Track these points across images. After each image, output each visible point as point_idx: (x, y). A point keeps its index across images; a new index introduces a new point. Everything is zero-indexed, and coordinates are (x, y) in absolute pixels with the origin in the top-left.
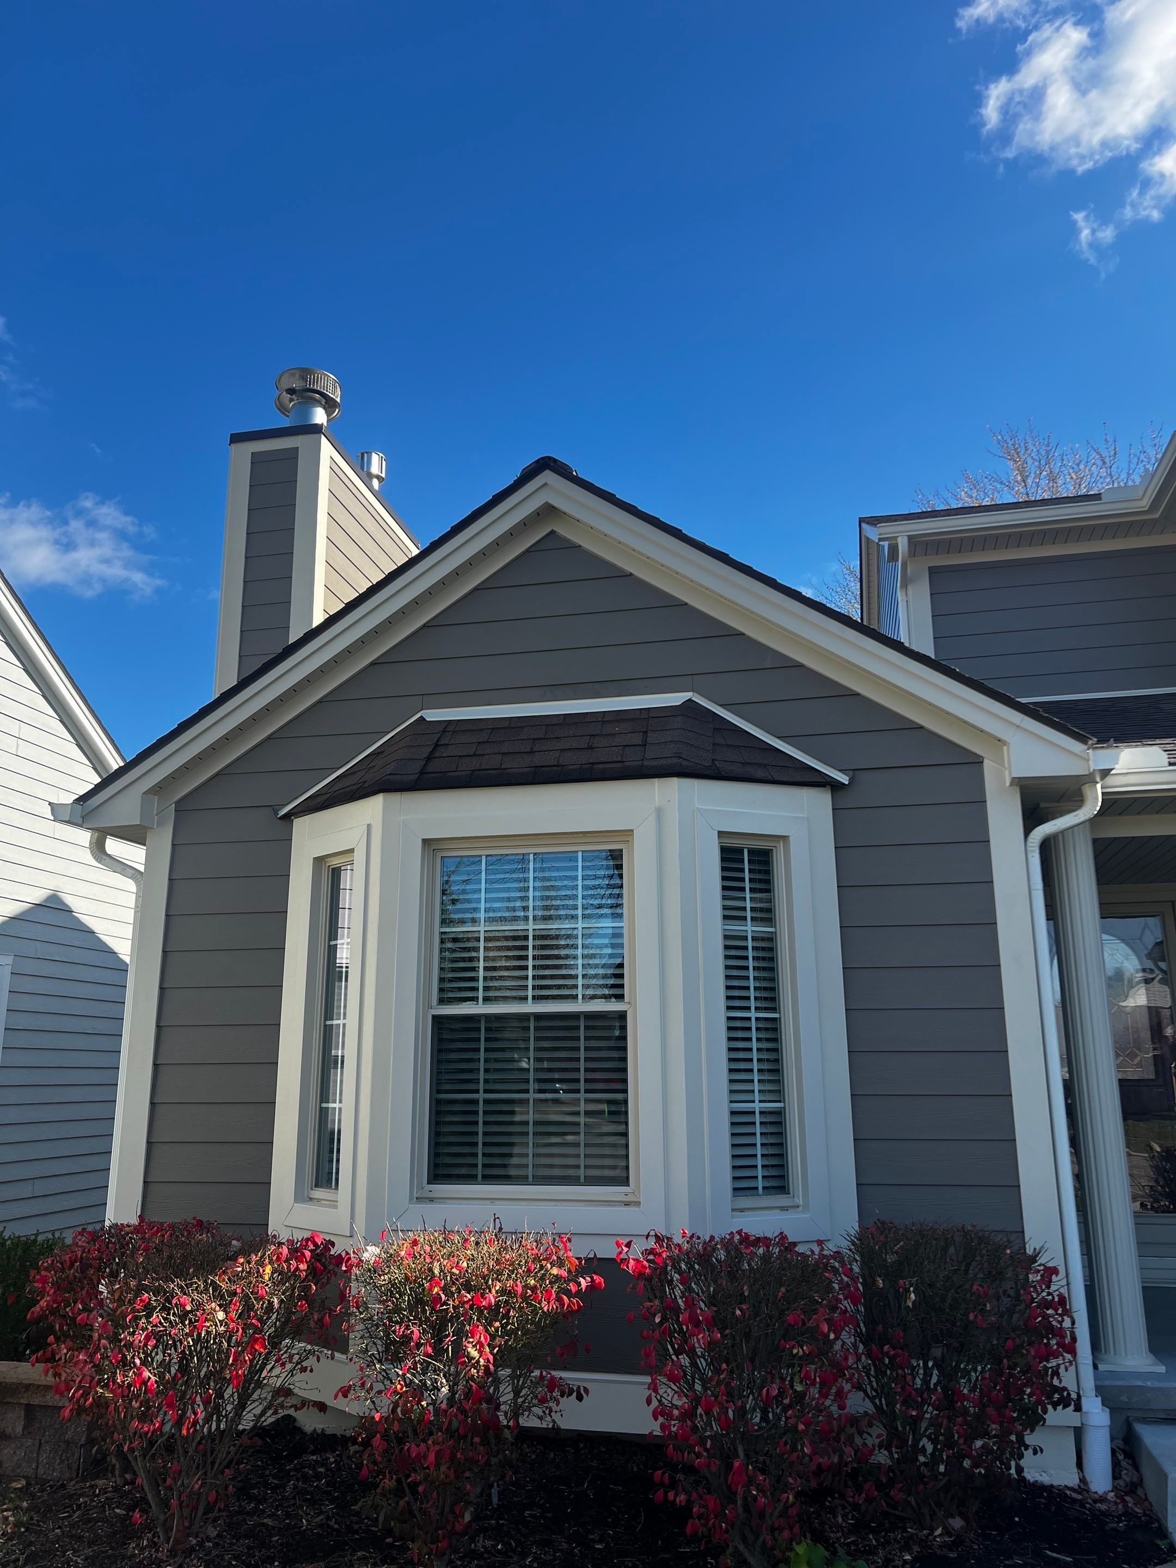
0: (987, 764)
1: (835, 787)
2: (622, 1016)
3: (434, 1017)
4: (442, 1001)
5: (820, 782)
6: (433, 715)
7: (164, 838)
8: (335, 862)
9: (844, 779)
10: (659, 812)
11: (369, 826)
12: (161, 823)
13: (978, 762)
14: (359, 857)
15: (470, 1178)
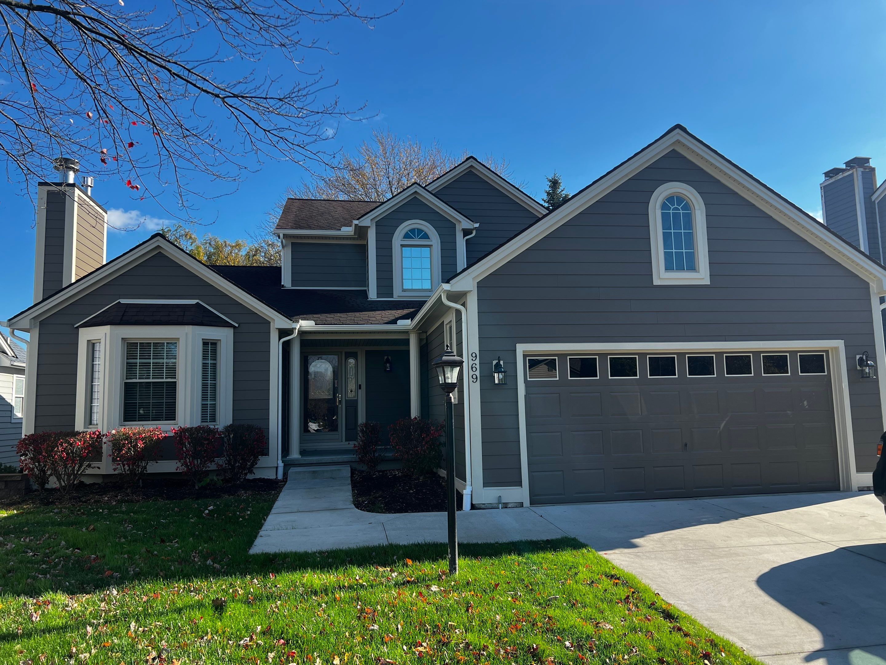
0: (271, 323)
1: (234, 327)
2: (175, 382)
3: (125, 383)
4: (127, 379)
5: (230, 325)
6: (123, 301)
7: (36, 332)
8: (94, 342)
9: (237, 325)
10: (187, 334)
11: (106, 333)
12: (35, 327)
13: (270, 323)
14: (103, 341)
15: (135, 421)
